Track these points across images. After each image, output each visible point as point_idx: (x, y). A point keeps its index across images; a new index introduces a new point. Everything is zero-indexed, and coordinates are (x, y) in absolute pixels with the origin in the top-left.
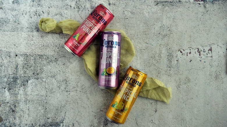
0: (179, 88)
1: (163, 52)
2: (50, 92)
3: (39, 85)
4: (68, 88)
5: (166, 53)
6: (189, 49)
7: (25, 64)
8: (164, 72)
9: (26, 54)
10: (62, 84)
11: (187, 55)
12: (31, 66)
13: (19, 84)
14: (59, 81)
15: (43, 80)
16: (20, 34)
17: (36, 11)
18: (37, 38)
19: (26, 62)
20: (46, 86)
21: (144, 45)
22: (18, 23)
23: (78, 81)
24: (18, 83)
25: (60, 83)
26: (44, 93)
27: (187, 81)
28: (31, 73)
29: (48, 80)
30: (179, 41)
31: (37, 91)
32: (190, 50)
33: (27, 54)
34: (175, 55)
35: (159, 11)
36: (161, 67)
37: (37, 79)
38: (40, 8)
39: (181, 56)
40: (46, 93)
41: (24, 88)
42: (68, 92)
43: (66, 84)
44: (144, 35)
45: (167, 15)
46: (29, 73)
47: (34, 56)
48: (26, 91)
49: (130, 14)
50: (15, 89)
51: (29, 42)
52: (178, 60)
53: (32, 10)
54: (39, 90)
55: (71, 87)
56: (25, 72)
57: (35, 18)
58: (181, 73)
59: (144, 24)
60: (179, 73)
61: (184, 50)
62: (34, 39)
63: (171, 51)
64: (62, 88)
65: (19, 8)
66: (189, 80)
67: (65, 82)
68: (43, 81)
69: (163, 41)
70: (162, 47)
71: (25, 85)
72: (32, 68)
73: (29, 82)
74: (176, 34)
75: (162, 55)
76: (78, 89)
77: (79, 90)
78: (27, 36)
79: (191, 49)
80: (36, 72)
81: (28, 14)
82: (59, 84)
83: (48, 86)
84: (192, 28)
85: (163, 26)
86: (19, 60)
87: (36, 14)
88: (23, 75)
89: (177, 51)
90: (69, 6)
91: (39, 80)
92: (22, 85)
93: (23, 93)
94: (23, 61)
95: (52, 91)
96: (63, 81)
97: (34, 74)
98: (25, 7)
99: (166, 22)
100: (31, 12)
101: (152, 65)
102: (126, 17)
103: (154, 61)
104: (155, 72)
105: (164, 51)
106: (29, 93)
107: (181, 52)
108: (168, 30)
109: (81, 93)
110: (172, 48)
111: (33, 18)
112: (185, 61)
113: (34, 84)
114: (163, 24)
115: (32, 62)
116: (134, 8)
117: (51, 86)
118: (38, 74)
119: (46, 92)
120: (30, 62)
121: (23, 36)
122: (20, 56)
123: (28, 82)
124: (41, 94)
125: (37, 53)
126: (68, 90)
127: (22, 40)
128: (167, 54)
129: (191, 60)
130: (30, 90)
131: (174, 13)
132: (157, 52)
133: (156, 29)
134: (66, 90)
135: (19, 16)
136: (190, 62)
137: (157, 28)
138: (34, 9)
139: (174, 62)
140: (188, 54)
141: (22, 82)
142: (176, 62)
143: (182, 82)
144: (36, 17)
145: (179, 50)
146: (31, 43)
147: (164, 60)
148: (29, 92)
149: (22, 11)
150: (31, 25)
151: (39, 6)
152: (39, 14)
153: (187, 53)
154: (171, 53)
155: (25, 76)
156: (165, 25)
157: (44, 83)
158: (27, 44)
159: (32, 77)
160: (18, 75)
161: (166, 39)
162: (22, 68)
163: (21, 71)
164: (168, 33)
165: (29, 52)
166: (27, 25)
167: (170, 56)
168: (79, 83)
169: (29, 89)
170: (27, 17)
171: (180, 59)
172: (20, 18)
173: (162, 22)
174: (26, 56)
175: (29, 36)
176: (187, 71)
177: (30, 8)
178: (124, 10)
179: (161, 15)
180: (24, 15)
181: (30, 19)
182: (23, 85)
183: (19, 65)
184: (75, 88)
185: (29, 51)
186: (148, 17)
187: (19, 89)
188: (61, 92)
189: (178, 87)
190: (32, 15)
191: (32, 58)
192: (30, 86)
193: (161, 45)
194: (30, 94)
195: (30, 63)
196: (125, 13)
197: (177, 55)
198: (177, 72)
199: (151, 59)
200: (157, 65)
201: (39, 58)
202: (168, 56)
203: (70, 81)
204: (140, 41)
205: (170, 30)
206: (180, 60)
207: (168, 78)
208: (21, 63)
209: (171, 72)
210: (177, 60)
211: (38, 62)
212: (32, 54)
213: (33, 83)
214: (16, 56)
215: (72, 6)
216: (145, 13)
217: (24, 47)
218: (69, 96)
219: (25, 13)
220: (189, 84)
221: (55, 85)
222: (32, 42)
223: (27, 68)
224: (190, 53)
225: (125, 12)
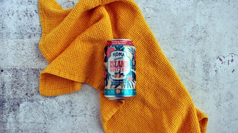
0: (219, 107)
1: (197, 60)
2: (50, 119)
3: (34, 110)
4: (74, 112)
5: (201, 61)
6: (230, 55)
7: (15, 82)
8: (199, 86)
9: (15, 69)
10: (66, 106)
11: (229, 64)
12: (23, 84)
13: (7, 109)
14: (62, 103)
15: (40, 102)
16: (6, 42)
17: (27, 10)
18: (30, 46)
19: (15, 79)
20: (44, 110)
21: (173, 52)
22: (3, 28)
23: (86, 102)
24: (6, 107)
25: (63, 105)
26: (42, 120)
27: (229, 97)
28: (23, 94)
29: (47, 103)
30: (218, 46)
31: (33, 118)
32: (232, 57)
33: (17, 68)
34: (213, 64)
35: (190, 7)
36: (195, 81)
37: (32, 101)
38: (32, 6)
39: (221, 65)
40: (44, 119)
41: (14, 114)
42: (75, 117)
43: (71, 106)
44: (172, 39)
45: (201, 13)
46: (21, 94)
47: (26, 71)
48: (17, 117)
49: (152, 11)
50: (1, 116)
51: (18, 52)
52: (217, 70)
53: (20, 9)
54: (34, 116)
55: (78, 111)
56: (15, 93)
57: (25, 20)
58: (221, 87)
59: (171, 24)
60: (219, 88)
61: (224, 58)
62: (25, 48)
63: (207, 59)
64: (66, 112)
65: (2, 7)
66: (232, 96)
67: (69, 104)
68: (39, 104)
69: (197, 46)
70: (196, 54)
71: (16, 110)
72: (24, 87)
73: (21, 105)
74: (213, 36)
75: (196, 65)
76: (87, 113)
77: (88, 114)
78: (15, 44)
79: (233, 55)
80: (29, 92)
81: (15, 14)
82: (61, 107)
83: (47, 110)
84: (234, 28)
85: (197, 27)
86: (5, 76)
87: (27, 14)
88: (12, 97)
89: (216, 59)
90: (71, 3)
91: (34, 102)
92: (11, 109)
93: (13, 121)
94: (12, 78)
95: (52, 117)
96: (66, 103)
97: (27, 94)
98: (11, 5)
99: (200, 21)
100: (19, 12)
101: (183, 78)
102: (148, 16)
103: (186, 73)
104: (187, 87)
105: (198, 59)
106: (21, 121)
107: (221, 60)
108: (203, 31)
109: (91, 117)
110: (209, 55)
111: (22, 20)
112: (226, 71)
113: (27, 108)
114: (197, 24)
115: (24, 79)
116: (158, 4)
117: (51, 110)
118: (32, 95)
119: (44, 118)
120: (22, 79)
121: (9, 44)
122: (7, 71)
123: (19, 106)
124: (38, 121)
125: (30, 67)
126: (75, 115)
127: (8, 50)
128: (203, 63)
129: (234, 70)
130: (23, 117)
131: (210, 9)
132: (190, 61)
133: (187, 30)
134: (72, 114)
135: (3, 17)
136: (233, 72)
137: (189, 29)
138: (24, 8)
139: (212, 73)
140: (230, 62)
141: (12, 106)
142: (214, 73)
143: (223, 99)
144: (27, 18)
145: (218, 58)
146: (21, 53)
147: (200, 71)
148: (22, 119)
149: (8, 11)
150: (21, 30)
151: (30, 3)
152: (30, 14)
153: (229, 61)
154: (207, 61)
155: (15, 98)
156: (198, 25)
157: (41, 107)
158: (16, 55)
159: (24, 99)
160: (5, 97)
161: (200, 43)
162: (10, 87)
163: (9, 91)
164: (203, 35)
165: (19, 65)
166: (15, 30)
167: (206, 66)
168: (88, 105)
169: (21, 115)
170: (14, 18)
171: (219, 69)
172: (5, 21)
173: (195, 21)
174: (15, 71)
175: (18, 44)
176: (229, 84)
177: (17, 6)
178: (145, 7)
179: (193, 12)
180: (10, 16)
181: (19, 21)
182: (13, 110)
183: (6, 84)
184: (83, 112)
185: (20, 64)
186: (177, 15)
187: (7, 115)
188: (65, 118)
189: (218, 105)
190: (21, 16)
191: (24, 74)
192: (23, 111)
193: (194, 52)
194: (23, 121)
195: (21, 81)
196: (145, 11)
197: (216, 64)
198: (215, 86)
199: (182, 70)
200: (189, 77)
201: (33, 73)
202: (204, 65)
203: (76, 102)
204: (167, 47)
205: (205, 32)
206: (219, 71)
207: (205, 94)
208: (8, 81)
209: (209, 86)
210: (215, 71)
211: (32, 79)
212: (23, 68)
213: (27, 107)
214: (2, 71)
215: (75, 2)
216: (172, 9)
217: (12, 59)
218: (75, 122)
219: (11, 14)
220: (231, 102)
221: (57, 108)
222: (23, 52)
223: (17, 88)
224: (232, 61)
225: (147, 9)
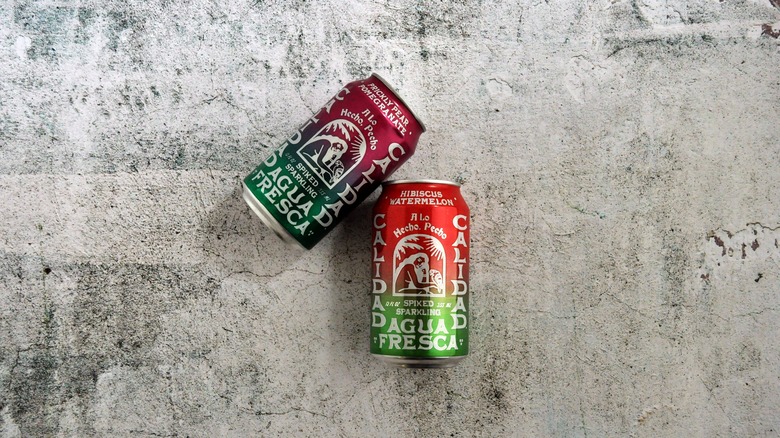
0: (715, 390)
1: (646, 243)
2: (189, 420)
3: (141, 393)
4: (262, 399)
5: (659, 247)
6: (749, 228)
7: (85, 305)
8: (651, 326)
9: (88, 265)
10: (239, 383)
11: (744, 255)
12: (109, 313)
13: (58, 388)
14: (228, 372)
15: (160, 367)
16: (61, 184)
17: (127, 88)
18: (133, 195)
19: (87, 296)
20: (172, 395)
21: (571, 216)
22: (53, 139)
23: (302, 371)
24: (57, 384)
25: (230, 380)
26: (165, 425)
27: (747, 358)
28: (110, 341)
29: (181, 371)
30: (711, 200)
31: (134, 417)
32: (756, 232)
33: (92, 261)
34: (694, 256)
35: (623, 81)
36: (641, 307)
37: (136, 365)
38: (143, 75)
39: (721, 259)
40: (172, 421)
41: (80, 405)
42: (265, 417)
43: (255, 382)
44: (566, 176)
45: (656, 96)
46: (102, 341)
47: (120, 273)
48: (88, 415)
49: (508, 93)
50: (41, 409)
51: (98, 212)
52: (708, 275)
53: (107, 85)
54: (141, 410)
55: (277, 397)
56: (84, 339)
57: (121, 117)
58: (722, 328)
59: (564, 132)
60: (715, 329)
61: (730, 236)
62: (118, 200)
63: (678, 240)
64: (240, 400)
65: (55, 77)
66: (756, 357)
67: (248, 376)
68: (158, 373)
69: (644, 200)
70: (641, 223)
71: (85, 391)
72: (113, 321)
73: (102, 377)
74: (696, 168)
75: (643, 258)
76: (304, 405)
77: (307, 408)
78: (89, 188)
79: (758, 228)
80: (128, 338)
81: (93, 99)
82: (224, 384)
83: (181, 393)
84: (761, 144)
85: (643, 139)
86: (57, 287)
87: (126, 98)
88: (74, 352)
89: (704, 240)
90: (260, 65)
91: (143, 369)
92: (72, 390)
93: (77, 426)
94: (76, 294)
95: (195, 415)
96: (241, 372)
97: (120, 344)
98: (80, 72)
99: (653, 122)
100: (104, 91)
101: (603, 297)
102: (493, 107)
103: (610, 282)
104: (616, 325)
105: (649, 239)
106: (101, 426)
107: (719, 243)
108: (664, 152)
109: (315, 419)
110: (684, 229)
111: (113, 117)
112: (735, 279)
113: (121, 386)
114: (644, 130)
115: (113, 296)
116: (525, 70)
117: (193, 395)
118: (137, 345)
119: (171, 417)
120: (106, 298)
121: (71, 190)
122: (63, 273)
123: (95, 380)
124: (151, 427)
125: (131, 259)
126: (265, 410)
127: (68, 208)
128: (664, 252)
129: (760, 276)
130: (106, 413)
131: (685, 87)
132: (625, 245)
133: (614, 150)
134: (256, 408)
135: (55, 107)
136: (757, 281)
137: (619, 148)
138: (118, 80)
139: (693, 285)
140: (748, 250)
141: (73, 380)
142: (699, 284)
143: (728, 364)
144: (128, 112)
145: (711, 235)
146: (107, 218)
147: (654, 276)
148: (102, 420)
149: (70, 88)
150: (108, 145)
151: (137, 65)
152: (138, 99)
153: (744, 246)
154: (678, 246)
155: (84, 356)
156: (648, 133)
157: (162, 383)
158: (92, 222)
159: (112, 357)
160: (54, 352)
161: (654, 190)
162: (69, 320)
163: (66, 334)
164: (664, 165)
165: (98, 253)
166: (89, 147)
167: (675, 261)
168: (308, 379)
169: (102, 408)
170: (88, 111)
171: (715, 272)
172: (62, 118)
173: (638, 122)
174: (87, 271)
175: (99, 189)
176: (748, 317)
177: (99, 73)
178: (485, 78)
179: (632, 96)
180: (77, 103)
181: (103, 119)
182: (78, 391)
183: (58, 311)
184: (293, 402)
185: (101, 252)
186: (582, 103)
187: (60, 407)
188: (234, 418)
189: (713, 384)
190: (109, 105)
191: (112, 280)
192: (107, 395)
193: (637, 217)
194: (106, 427)
195: (103, 301)
196: (486, 91)
197: (704, 255)
198: (704, 323)
199: (600, 273)
200: (622, 297)
201: (140, 279)
202: (666, 258)
203: (269, 371)
204: (552, 201)
205: (669, 155)
206: (715, 277)
207: (670, 348)
208: (65, 301)
209: (683, 325)
210: (703, 276)
211: (137, 297)
212: (112, 262)
213: (119, 384)
214: (48, 271)
215: (271, 64)
216: (568, 87)
217: (79, 234)
218: (266, 431)
219: (81, 97)
220: (754, 374)
221: (211, 389)
222: (112, 215)
223: (90, 323)
224: (755, 245)
225: (490, 86)
